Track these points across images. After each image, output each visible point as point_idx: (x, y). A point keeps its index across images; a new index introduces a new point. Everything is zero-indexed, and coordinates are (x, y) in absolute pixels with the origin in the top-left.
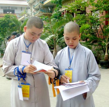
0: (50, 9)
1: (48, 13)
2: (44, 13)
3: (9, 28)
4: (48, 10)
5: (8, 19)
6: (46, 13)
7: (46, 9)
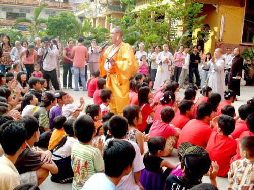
0: (122, 7)
1: (119, 12)
2: (113, 11)
3: (65, 30)
4: (120, 7)
5: (65, 18)
6: (116, 12)
7: (116, 5)
